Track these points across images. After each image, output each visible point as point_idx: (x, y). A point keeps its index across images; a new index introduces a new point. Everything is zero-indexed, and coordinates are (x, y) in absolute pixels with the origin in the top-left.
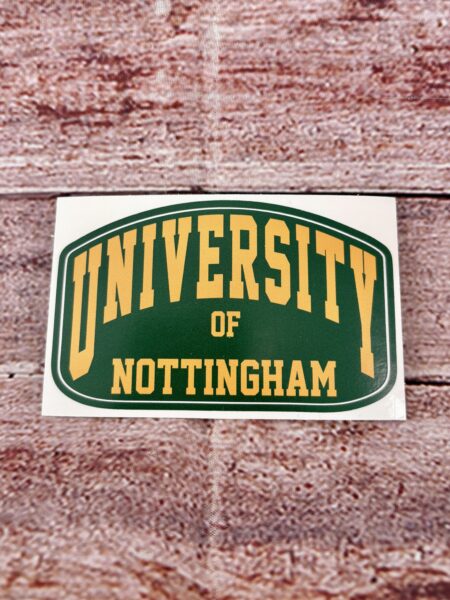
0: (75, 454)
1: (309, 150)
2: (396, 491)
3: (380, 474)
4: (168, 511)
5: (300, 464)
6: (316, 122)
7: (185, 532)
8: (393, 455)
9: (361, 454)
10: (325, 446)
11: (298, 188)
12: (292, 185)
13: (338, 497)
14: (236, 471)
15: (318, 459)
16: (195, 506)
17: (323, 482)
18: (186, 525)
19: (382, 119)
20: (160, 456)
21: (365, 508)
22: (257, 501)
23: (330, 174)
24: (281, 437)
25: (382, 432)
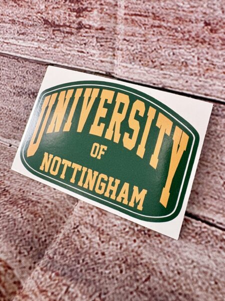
0: (11, 193)
1: (167, 64)
2: (144, 279)
3: (143, 264)
4: (29, 238)
5: (108, 239)
6: (173, 49)
7: (31, 252)
8: (158, 257)
9: (142, 248)
10: (126, 235)
11: (158, 85)
12: (155, 82)
13: (113, 267)
14: (76, 230)
15: (119, 240)
16: (45, 240)
17: (111, 256)
18: (34, 249)
19: (210, 54)
20: (43, 208)
21: (121, 281)
22: (74, 251)
23: (177, 80)
24: (108, 221)
25: (161, 240)
